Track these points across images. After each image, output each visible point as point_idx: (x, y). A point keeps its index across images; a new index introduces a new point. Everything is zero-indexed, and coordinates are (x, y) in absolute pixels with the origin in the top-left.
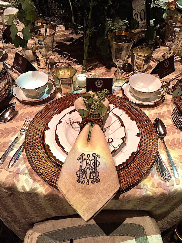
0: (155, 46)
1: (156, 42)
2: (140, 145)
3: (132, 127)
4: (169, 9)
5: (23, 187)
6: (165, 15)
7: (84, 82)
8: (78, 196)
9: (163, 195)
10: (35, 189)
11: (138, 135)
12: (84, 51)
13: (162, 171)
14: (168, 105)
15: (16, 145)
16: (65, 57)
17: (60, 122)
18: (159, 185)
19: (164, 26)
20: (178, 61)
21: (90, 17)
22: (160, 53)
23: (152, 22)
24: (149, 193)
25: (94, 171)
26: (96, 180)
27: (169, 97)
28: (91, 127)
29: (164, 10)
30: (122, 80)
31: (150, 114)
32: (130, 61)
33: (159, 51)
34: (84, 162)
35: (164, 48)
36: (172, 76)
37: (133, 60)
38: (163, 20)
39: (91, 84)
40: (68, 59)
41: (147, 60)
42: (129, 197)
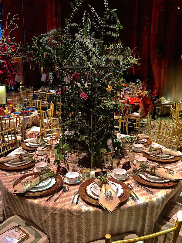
0: (120, 158)
1: (120, 157)
2: (124, 191)
3: (120, 187)
4: (122, 142)
5: (85, 210)
6: (121, 145)
7: (94, 174)
8: (107, 205)
9: (135, 206)
10: (89, 209)
11: (122, 188)
12: (91, 162)
13: (133, 198)
14: (131, 180)
15: (75, 198)
16: (79, 167)
17: (91, 187)
18: (133, 203)
19: (122, 149)
20: (132, 164)
21: (94, 149)
22: (123, 161)
23: (116, 148)
24: (131, 205)
25: (111, 196)
26: (112, 199)
27: (131, 177)
28: (105, 186)
29: (120, 143)
30: (109, 173)
31: (126, 183)
32: (111, 165)
33: (123, 160)
34: (107, 194)
35: (124, 159)
36: (130, 170)
37: (112, 165)
38: (121, 147)
39: (97, 174)
40: (81, 167)
41: (119, 164)
42: (124, 207)
